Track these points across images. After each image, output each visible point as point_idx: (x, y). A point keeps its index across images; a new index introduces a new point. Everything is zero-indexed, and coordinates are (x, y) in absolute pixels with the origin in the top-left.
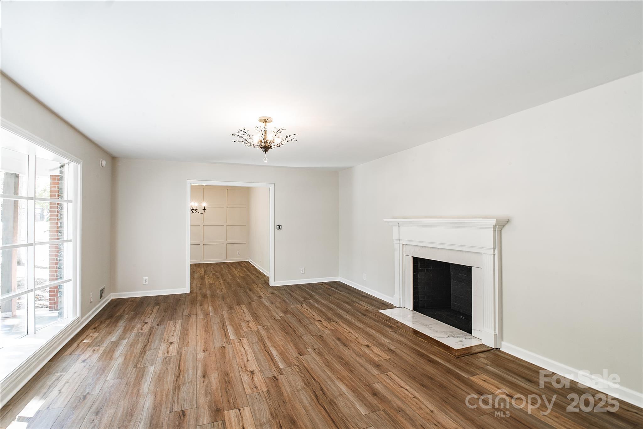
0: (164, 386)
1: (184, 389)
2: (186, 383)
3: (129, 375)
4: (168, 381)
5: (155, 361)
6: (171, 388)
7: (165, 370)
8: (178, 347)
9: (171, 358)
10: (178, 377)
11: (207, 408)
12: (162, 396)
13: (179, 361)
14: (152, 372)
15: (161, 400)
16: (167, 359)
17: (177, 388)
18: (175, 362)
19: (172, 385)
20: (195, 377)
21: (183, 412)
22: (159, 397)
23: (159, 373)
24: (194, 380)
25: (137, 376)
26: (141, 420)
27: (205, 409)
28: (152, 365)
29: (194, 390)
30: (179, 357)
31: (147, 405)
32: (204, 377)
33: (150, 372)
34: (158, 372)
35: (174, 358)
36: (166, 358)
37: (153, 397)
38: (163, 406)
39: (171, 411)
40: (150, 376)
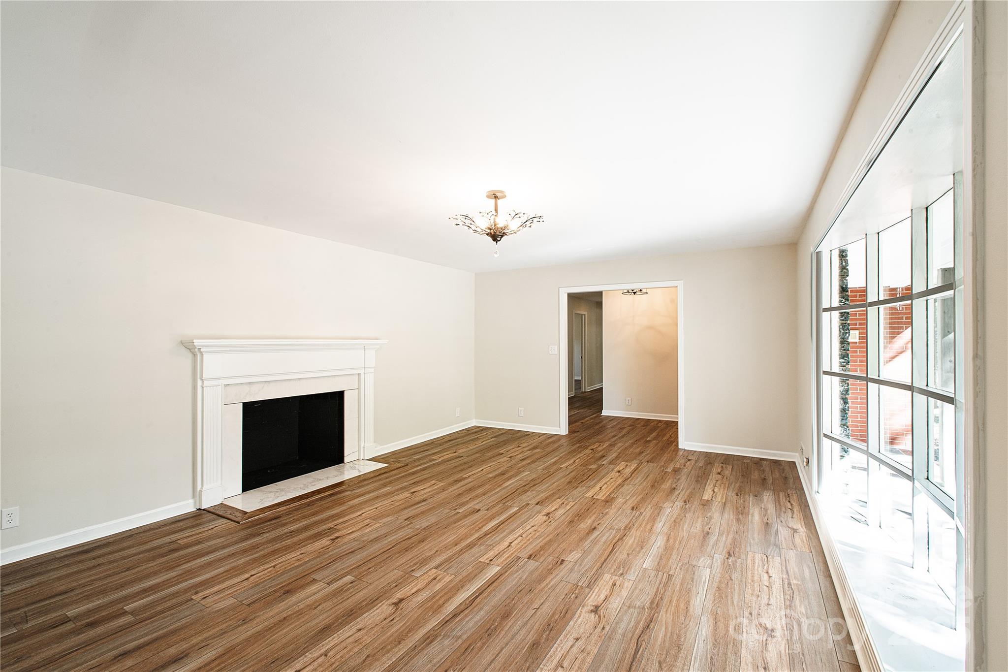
0: (640, 534)
1: (622, 525)
2: (617, 529)
3: (679, 565)
4: (633, 539)
5: (639, 575)
6: (633, 531)
7: (632, 554)
8: (592, 591)
9: (615, 570)
10: (621, 539)
11: (613, 506)
12: (645, 527)
13: (607, 561)
14: (648, 558)
15: (647, 523)
16: (621, 572)
17: (628, 528)
18: (613, 561)
19: (631, 533)
20: (604, 532)
21: (633, 509)
22: (649, 527)
23: (640, 552)
24: (607, 529)
25: (668, 559)
26: (668, 515)
27: (615, 506)
28: (646, 569)
29: (614, 521)
30: (603, 567)
31: (661, 524)
32: (595, 528)
33: (650, 559)
34: (641, 555)
35: (610, 568)
36: (622, 574)
37: (654, 529)
38: (647, 519)
39: (641, 514)
40: (652, 553)
